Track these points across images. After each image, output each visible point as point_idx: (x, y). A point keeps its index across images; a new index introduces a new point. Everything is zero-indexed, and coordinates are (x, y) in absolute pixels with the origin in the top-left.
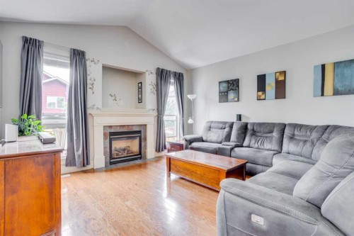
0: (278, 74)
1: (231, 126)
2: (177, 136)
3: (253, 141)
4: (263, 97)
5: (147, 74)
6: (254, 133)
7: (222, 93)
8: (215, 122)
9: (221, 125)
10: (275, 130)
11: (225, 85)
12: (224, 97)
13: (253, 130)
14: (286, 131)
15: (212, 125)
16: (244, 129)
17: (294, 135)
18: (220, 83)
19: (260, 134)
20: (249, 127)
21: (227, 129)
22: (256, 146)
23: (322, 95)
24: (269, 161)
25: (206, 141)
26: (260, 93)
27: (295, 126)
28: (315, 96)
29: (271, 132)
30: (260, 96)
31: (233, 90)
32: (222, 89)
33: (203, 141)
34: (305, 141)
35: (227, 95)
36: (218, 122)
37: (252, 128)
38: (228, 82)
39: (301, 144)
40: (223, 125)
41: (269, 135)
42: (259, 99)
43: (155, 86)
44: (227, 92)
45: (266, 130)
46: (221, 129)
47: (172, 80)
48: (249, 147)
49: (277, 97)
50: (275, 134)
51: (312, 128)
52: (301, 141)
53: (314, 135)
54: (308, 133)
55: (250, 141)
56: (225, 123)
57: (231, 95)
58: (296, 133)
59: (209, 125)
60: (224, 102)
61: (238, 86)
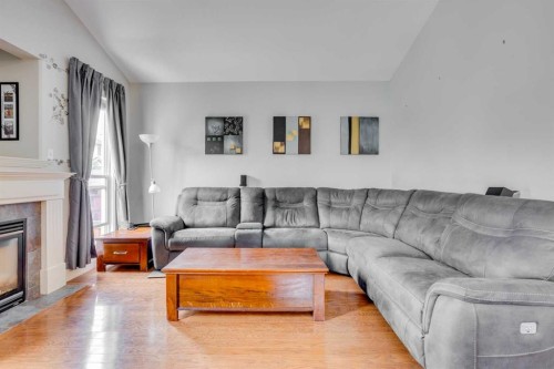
0: (302, 120)
1: (238, 196)
2: (108, 223)
3: (279, 217)
4: (281, 150)
5: (43, 64)
6: (277, 204)
7: (211, 137)
8: (205, 189)
9: (218, 195)
10: (306, 198)
11: (219, 124)
12: (215, 144)
13: (275, 199)
14: (319, 198)
15: (200, 195)
16: (261, 199)
17: (330, 203)
18: (207, 119)
19: (284, 205)
20: (268, 194)
21: (231, 202)
22: (285, 223)
23: (350, 153)
24: (323, 243)
25: (193, 226)
26: (278, 144)
27: (329, 191)
28: (341, 154)
29: (300, 201)
30: (278, 148)
31: (233, 134)
32: (212, 131)
33: (186, 227)
34: (348, 210)
35: (222, 142)
36: (210, 189)
37: (272, 196)
38: (224, 119)
39: (344, 213)
40: (221, 195)
41: (298, 205)
42: (275, 153)
43: (63, 103)
44: (222, 137)
45: (293, 199)
46: (220, 201)
47: (104, 99)
48: (274, 226)
49: (300, 152)
50: (306, 204)
51: (351, 193)
52: (342, 210)
53: (356, 202)
54: (348, 200)
55: (275, 216)
56: (225, 191)
57: (229, 143)
58: (333, 200)
59: (193, 194)
60: (216, 153)
61: (241, 129)
